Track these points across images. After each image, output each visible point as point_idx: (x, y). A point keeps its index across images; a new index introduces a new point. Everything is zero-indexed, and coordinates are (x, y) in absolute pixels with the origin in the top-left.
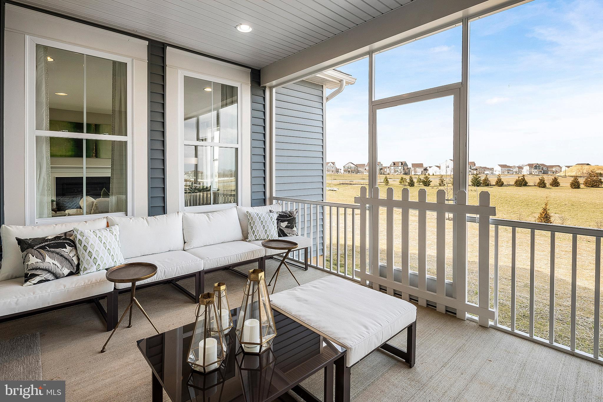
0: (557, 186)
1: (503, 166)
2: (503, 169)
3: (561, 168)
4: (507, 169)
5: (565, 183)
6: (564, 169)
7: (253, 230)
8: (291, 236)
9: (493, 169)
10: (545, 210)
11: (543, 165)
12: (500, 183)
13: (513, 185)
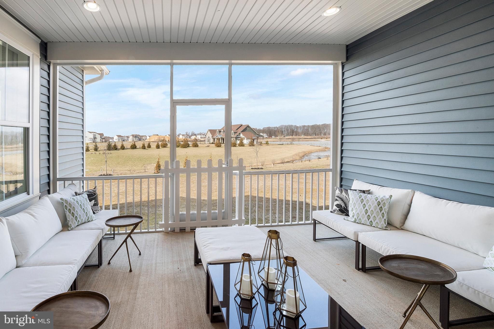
0: (150, 148)
1: (119, 136)
2: (119, 138)
3: (146, 137)
4: (121, 138)
5: (154, 145)
6: (148, 137)
7: (75, 217)
8: (98, 212)
9: (113, 138)
10: (158, 162)
11: (139, 135)
12: (123, 148)
13: (129, 148)
